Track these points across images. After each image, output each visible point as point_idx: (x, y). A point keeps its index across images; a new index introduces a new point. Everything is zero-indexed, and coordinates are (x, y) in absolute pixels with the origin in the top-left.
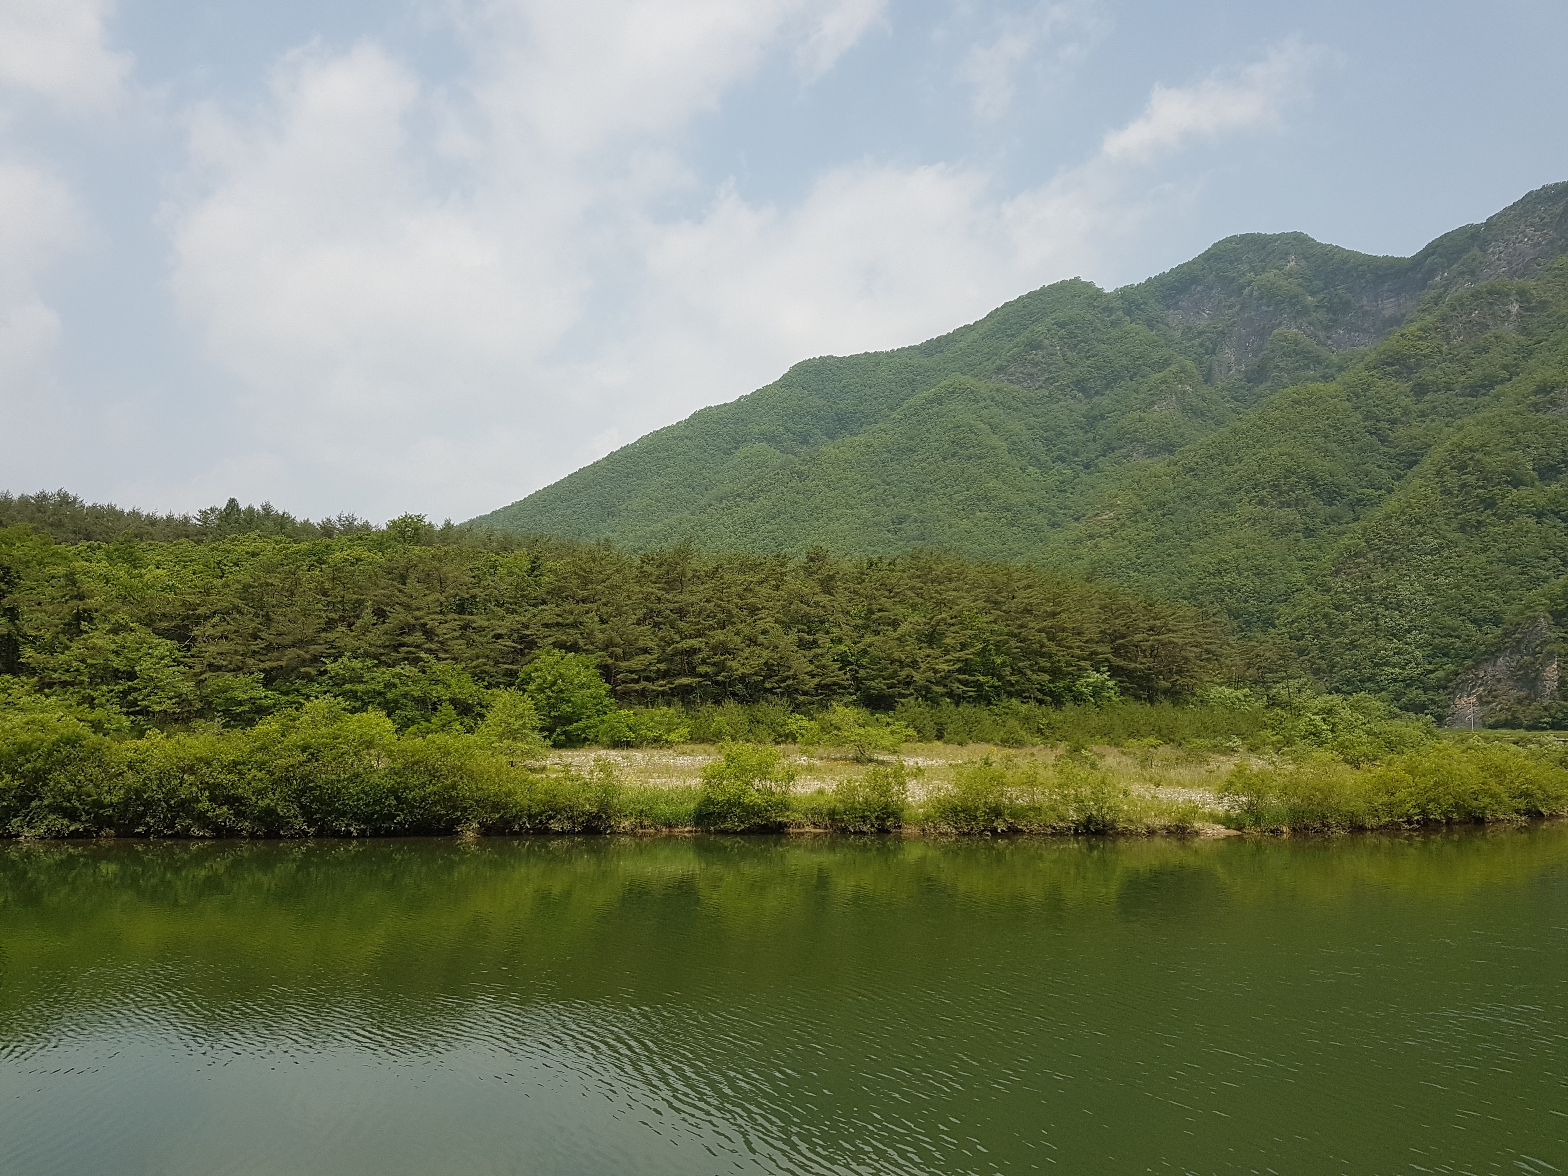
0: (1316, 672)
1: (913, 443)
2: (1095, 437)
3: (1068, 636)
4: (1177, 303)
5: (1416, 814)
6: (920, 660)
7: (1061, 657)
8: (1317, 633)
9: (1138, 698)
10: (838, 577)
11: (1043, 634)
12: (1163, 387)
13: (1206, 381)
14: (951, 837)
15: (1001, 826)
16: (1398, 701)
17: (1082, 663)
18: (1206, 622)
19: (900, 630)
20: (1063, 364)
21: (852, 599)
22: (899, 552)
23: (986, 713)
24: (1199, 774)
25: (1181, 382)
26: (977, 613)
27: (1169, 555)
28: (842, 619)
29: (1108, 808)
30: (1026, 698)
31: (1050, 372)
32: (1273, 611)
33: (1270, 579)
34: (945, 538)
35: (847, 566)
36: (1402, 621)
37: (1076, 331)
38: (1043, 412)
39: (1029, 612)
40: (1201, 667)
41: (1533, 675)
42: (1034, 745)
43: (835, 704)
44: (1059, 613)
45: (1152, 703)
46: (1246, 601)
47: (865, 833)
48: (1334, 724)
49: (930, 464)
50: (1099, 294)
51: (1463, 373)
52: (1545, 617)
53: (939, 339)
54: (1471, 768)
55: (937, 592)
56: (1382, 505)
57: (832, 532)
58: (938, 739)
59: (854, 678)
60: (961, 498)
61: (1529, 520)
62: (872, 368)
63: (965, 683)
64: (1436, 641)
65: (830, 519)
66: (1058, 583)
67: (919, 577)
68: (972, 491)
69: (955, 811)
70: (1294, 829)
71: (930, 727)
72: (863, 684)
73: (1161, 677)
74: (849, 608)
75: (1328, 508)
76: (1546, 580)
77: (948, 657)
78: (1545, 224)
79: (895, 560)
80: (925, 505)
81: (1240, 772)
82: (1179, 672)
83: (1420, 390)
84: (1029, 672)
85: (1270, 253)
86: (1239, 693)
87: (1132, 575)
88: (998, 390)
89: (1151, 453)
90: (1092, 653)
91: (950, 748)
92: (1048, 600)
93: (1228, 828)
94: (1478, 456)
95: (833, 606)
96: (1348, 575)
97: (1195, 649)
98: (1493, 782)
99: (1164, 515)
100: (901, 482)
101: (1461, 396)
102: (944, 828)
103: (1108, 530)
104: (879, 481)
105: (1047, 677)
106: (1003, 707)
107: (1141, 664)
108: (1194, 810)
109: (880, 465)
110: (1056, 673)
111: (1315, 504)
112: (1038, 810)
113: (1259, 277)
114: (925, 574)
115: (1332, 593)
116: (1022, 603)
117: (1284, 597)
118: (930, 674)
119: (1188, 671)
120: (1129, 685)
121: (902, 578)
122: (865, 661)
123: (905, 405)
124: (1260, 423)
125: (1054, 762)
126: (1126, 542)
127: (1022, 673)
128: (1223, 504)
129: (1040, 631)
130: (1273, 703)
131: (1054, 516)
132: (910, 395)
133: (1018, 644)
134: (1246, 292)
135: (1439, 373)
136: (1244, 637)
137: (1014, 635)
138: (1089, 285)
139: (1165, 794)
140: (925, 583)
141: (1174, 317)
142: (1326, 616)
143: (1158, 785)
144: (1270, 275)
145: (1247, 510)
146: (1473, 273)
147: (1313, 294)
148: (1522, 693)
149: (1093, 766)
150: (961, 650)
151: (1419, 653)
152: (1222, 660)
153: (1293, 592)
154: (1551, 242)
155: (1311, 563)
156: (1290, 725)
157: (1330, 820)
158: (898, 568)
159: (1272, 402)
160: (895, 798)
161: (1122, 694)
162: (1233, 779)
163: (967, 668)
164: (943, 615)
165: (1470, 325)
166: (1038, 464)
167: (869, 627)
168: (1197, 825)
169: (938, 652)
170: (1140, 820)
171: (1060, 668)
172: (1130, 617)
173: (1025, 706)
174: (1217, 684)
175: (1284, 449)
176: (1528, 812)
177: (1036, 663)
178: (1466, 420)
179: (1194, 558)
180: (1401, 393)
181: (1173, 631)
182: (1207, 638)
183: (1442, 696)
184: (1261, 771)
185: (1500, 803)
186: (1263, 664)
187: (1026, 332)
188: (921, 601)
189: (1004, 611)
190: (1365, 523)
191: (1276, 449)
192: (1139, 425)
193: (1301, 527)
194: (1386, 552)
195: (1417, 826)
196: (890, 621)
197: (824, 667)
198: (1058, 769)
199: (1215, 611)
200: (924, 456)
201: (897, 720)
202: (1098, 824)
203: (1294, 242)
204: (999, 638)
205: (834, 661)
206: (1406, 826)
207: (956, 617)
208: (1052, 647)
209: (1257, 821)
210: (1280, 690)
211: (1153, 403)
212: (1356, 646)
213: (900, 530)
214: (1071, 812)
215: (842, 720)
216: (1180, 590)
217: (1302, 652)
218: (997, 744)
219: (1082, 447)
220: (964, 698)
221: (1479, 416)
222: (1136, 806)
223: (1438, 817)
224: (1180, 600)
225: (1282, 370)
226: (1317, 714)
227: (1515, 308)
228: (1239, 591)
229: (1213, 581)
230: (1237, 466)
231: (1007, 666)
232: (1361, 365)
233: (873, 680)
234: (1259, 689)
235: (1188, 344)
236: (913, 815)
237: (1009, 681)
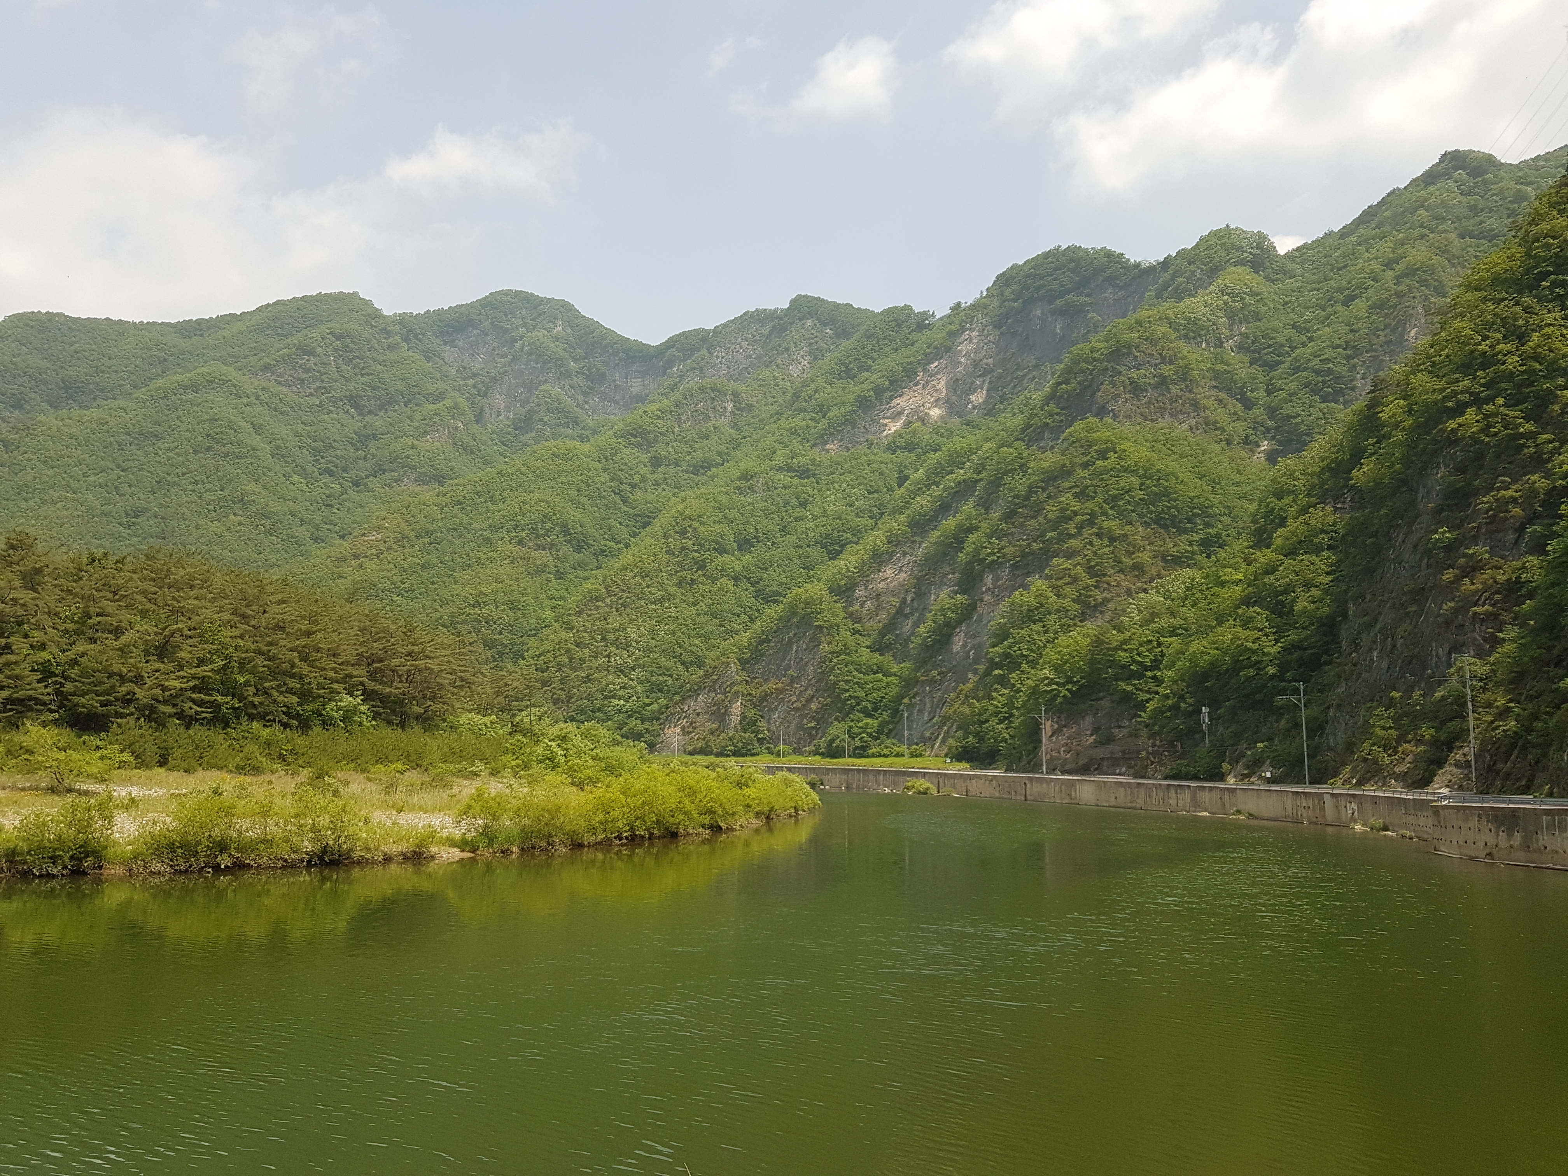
0: (556, 701)
1: (159, 429)
2: (366, 455)
3: (322, 657)
4: (454, 341)
5: (625, 831)
6: (146, 675)
7: (313, 678)
8: (560, 666)
9: (389, 723)
10: (46, 571)
11: (295, 654)
12: (437, 419)
13: (477, 422)
14: (164, 876)
15: (225, 861)
16: (621, 729)
17: (335, 686)
18: (462, 650)
19: (124, 639)
20: (336, 376)
21: (63, 599)
22: (129, 550)
23: (222, 736)
24: (441, 798)
25: (453, 417)
26: (220, 626)
27: (433, 583)
28: (47, 621)
29: (346, 837)
30: (269, 721)
31: (323, 381)
32: (523, 644)
33: (523, 614)
34: (191, 539)
35: (60, 558)
36: (629, 660)
37: (352, 346)
38: (312, 421)
39: (282, 629)
40: (453, 694)
41: (723, 711)
42: (273, 772)
43: (28, 723)
44: (315, 632)
45: (403, 728)
46: (500, 633)
47: (54, 876)
48: (567, 750)
49: (178, 455)
50: (377, 314)
51: (689, 453)
52: (735, 663)
53: (199, 322)
54: (671, 789)
55: (174, 598)
56: (620, 557)
57: (46, 518)
58: (160, 766)
59: (58, 693)
60: (213, 498)
61: (728, 582)
62: (114, 337)
63: (201, 703)
64: (654, 678)
65: (44, 502)
66: (316, 601)
67: (154, 580)
68: (227, 492)
69: (171, 847)
70: (523, 849)
71: (151, 750)
72: (69, 700)
73: (414, 702)
74: (58, 609)
75: (576, 555)
76: (737, 632)
77: (181, 673)
78: (755, 341)
79: (125, 558)
80: (167, 500)
81: (479, 795)
82: (433, 698)
83: (656, 462)
84: (275, 693)
85: (540, 315)
86: (487, 720)
87: (395, 599)
88: (263, 389)
89: (421, 480)
90: (346, 676)
91: (175, 776)
92: (303, 618)
93: (463, 851)
94: (696, 525)
95: (37, 606)
96: (589, 616)
97: (450, 676)
98: (687, 801)
99: (430, 544)
100: (140, 470)
101: (687, 472)
102: (157, 866)
103: (374, 551)
104: (112, 466)
105: (295, 699)
106: (243, 731)
107: (394, 689)
108: (432, 835)
109: (116, 447)
110: (305, 695)
111: (566, 550)
112: (268, 842)
113: (529, 334)
114: (161, 579)
115: (575, 631)
116: (274, 619)
117: (533, 632)
118: (158, 691)
119: (441, 697)
120: (381, 710)
121: (131, 579)
122: (74, 672)
123: (152, 385)
124: (523, 469)
125: (294, 790)
126: (392, 566)
127: (267, 694)
128: (486, 540)
129: (291, 650)
130: (516, 729)
131: (317, 530)
132: (159, 375)
133: (266, 663)
134: (518, 345)
135: (671, 450)
136: (496, 666)
137: (261, 653)
138: (368, 303)
139: (405, 819)
140: (161, 588)
141: (449, 353)
142: (568, 651)
143: (400, 811)
144: (539, 334)
145: (507, 548)
146: (701, 370)
147: (575, 360)
148: (714, 725)
149: (336, 793)
150: (198, 666)
151: (639, 688)
152: (474, 687)
153: (542, 628)
154: (759, 357)
155: (560, 603)
156: (528, 750)
157: (554, 839)
158: (130, 567)
159: (535, 452)
160: (98, 834)
161: (374, 718)
162: (473, 803)
163: (203, 686)
164: (180, 626)
165: (697, 414)
166: (304, 473)
167: (83, 633)
168: (434, 849)
169: (170, 666)
170: (377, 849)
171: (310, 691)
172: (389, 641)
173: (268, 730)
174: (468, 710)
175: (542, 496)
176: (711, 827)
177: (285, 684)
178: (689, 493)
179: (457, 589)
180: (640, 462)
181: (430, 658)
182: (462, 666)
183: (655, 726)
184: (499, 795)
185: (690, 819)
186: (510, 693)
187: (299, 335)
188: (154, 607)
189: (253, 626)
190: (605, 571)
191: (536, 495)
192: (411, 452)
193: (553, 569)
194: (620, 598)
195: (624, 841)
196: (111, 628)
197: (18, 677)
198: (296, 798)
199: (472, 640)
200: (172, 445)
201: (111, 743)
202: (333, 854)
203: (562, 309)
204: (244, 655)
205: (33, 670)
206: (617, 842)
207: (195, 629)
208: (304, 668)
209: (490, 843)
210: (523, 718)
211: (426, 433)
212: (590, 680)
213: (134, 524)
214: (306, 843)
215: (37, 742)
216: (441, 618)
217: (545, 683)
218: (231, 771)
219: (352, 464)
220: (197, 720)
221: (698, 492)
222: (375, 833)
223: (642, 833)
224: (440, 628)
225: (545, 424)
226: (553, 740)
227: (730, 406)
228: (495, 623)
229: (472, 612)
230: (501, 506)
231: (251, 686)
232: (611, 432)
233: (83, 696)
234: (505, 716)
235: (462, 383)
236: (119, 852)
237: (252, 702)
